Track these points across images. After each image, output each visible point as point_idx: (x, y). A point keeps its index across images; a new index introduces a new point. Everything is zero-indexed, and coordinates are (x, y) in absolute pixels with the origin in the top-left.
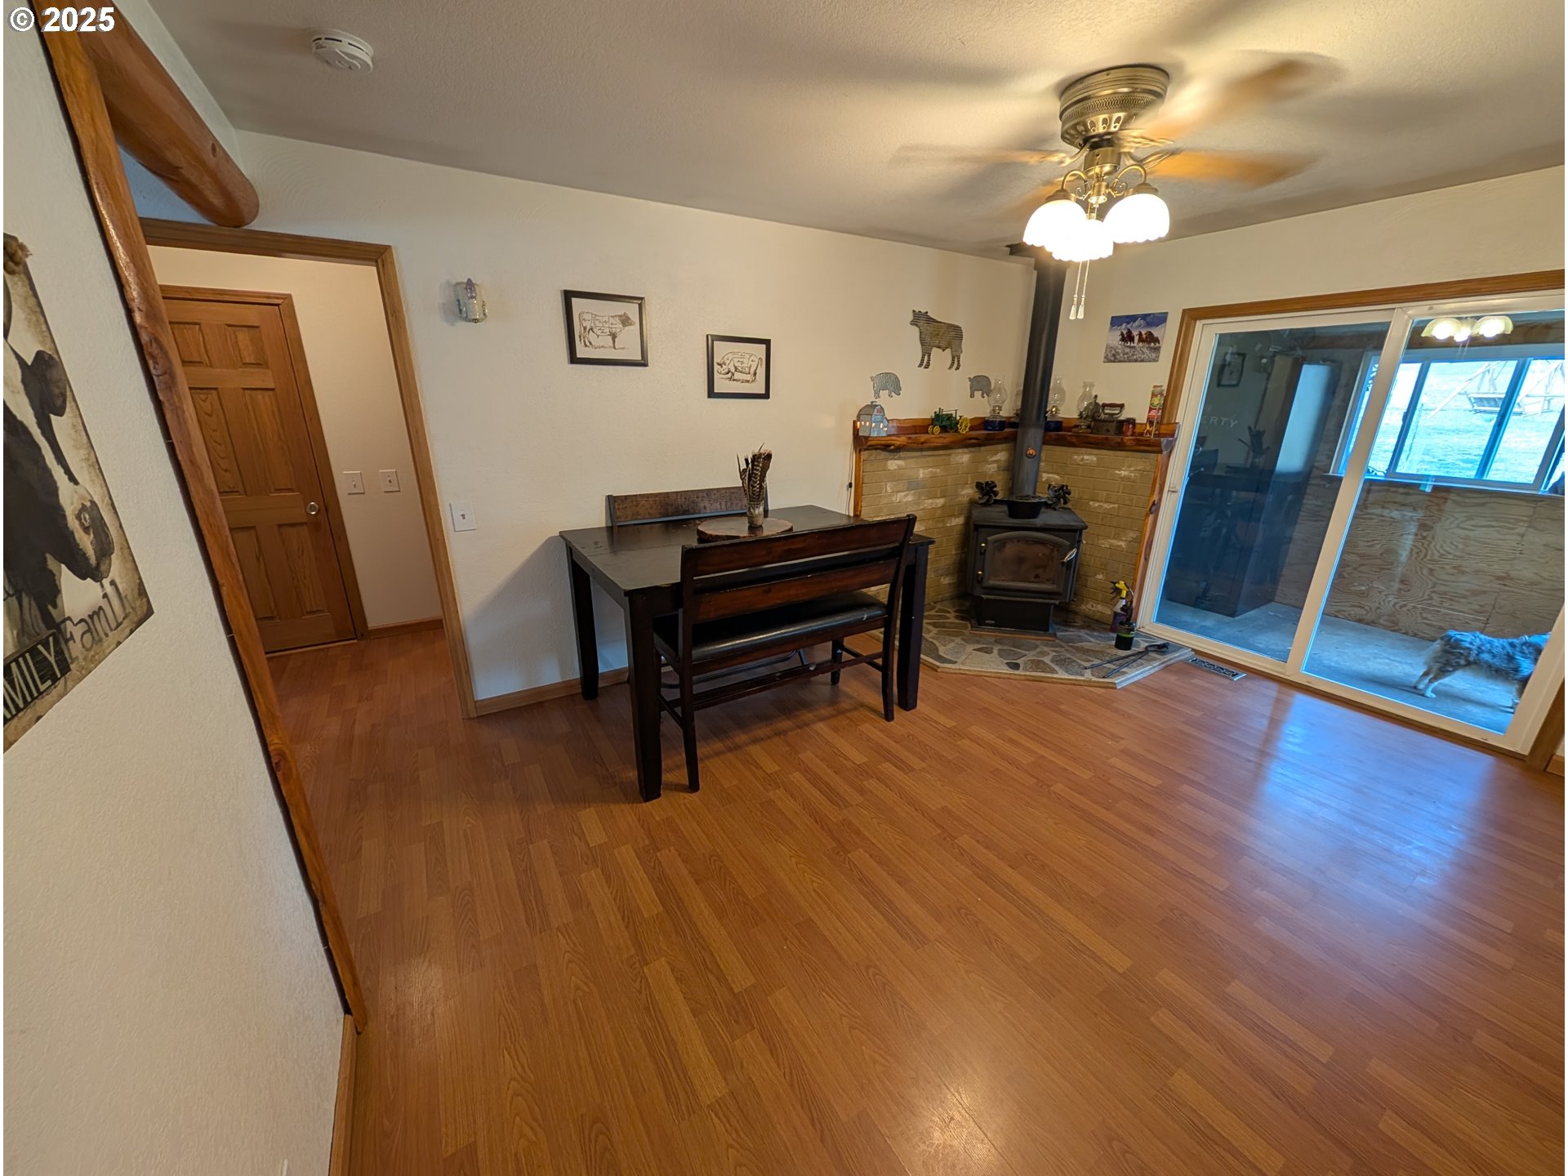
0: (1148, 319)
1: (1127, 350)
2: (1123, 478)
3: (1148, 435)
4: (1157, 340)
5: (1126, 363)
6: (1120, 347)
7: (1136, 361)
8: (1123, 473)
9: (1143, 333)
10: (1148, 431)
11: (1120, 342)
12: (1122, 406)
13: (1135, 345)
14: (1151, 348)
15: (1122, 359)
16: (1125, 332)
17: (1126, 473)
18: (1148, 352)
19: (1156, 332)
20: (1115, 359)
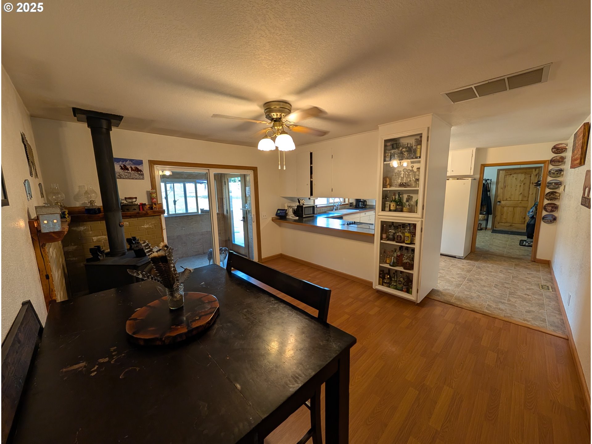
0: (134, 162)
1: (126, 174)
2: (147, 229)
3: (155, 209)
4: (141, 171)
5: (127, 180)
6: (121, 172)
7: (133, 179)
8: (146, 226)
9: (133, 167)
10: (154, 207)
11: (121, 170)
12: (136, 198)
13: (130, 172)
14: (139, 174)
15: (125, 177)
16: (122, 166)
17: (147, 226)
18: (138, 175)
19: (139, 167)
20: (121, 177)
